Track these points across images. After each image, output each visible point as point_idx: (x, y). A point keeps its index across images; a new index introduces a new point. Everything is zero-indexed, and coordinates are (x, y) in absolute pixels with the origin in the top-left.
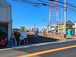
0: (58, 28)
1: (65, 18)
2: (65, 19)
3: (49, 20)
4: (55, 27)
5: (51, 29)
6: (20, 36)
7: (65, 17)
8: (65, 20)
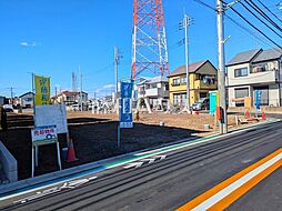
0: (171, 88)
1: (220, 42)
2: (220, 46)
3: (134, 60)
4: (159, 85)
5: (144, 93)
6: (33, 123)
7: (220, 38)
8: (220, 50)
